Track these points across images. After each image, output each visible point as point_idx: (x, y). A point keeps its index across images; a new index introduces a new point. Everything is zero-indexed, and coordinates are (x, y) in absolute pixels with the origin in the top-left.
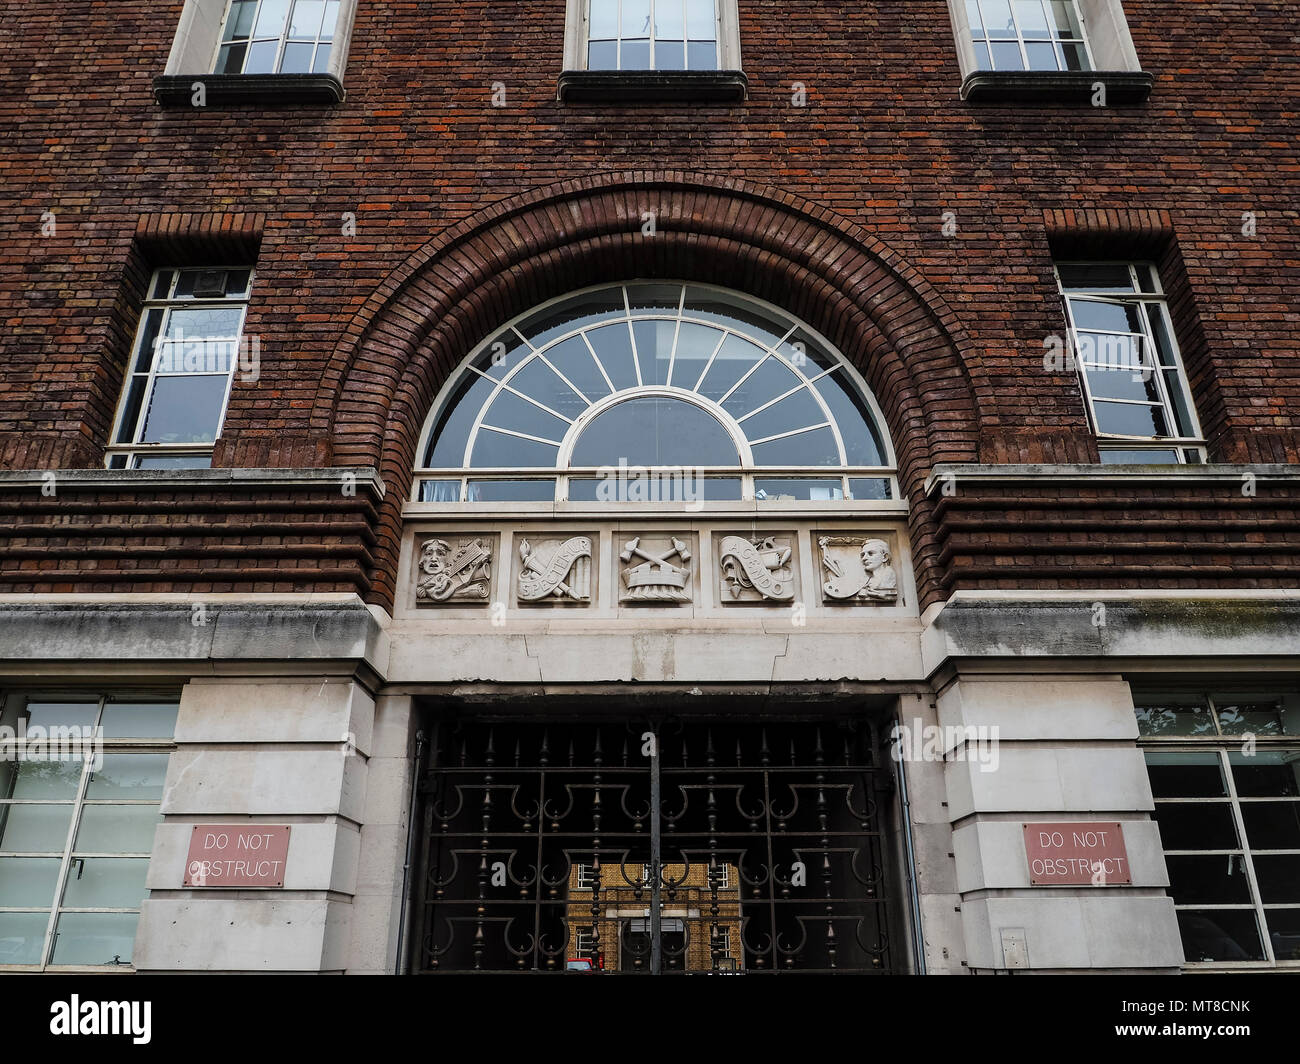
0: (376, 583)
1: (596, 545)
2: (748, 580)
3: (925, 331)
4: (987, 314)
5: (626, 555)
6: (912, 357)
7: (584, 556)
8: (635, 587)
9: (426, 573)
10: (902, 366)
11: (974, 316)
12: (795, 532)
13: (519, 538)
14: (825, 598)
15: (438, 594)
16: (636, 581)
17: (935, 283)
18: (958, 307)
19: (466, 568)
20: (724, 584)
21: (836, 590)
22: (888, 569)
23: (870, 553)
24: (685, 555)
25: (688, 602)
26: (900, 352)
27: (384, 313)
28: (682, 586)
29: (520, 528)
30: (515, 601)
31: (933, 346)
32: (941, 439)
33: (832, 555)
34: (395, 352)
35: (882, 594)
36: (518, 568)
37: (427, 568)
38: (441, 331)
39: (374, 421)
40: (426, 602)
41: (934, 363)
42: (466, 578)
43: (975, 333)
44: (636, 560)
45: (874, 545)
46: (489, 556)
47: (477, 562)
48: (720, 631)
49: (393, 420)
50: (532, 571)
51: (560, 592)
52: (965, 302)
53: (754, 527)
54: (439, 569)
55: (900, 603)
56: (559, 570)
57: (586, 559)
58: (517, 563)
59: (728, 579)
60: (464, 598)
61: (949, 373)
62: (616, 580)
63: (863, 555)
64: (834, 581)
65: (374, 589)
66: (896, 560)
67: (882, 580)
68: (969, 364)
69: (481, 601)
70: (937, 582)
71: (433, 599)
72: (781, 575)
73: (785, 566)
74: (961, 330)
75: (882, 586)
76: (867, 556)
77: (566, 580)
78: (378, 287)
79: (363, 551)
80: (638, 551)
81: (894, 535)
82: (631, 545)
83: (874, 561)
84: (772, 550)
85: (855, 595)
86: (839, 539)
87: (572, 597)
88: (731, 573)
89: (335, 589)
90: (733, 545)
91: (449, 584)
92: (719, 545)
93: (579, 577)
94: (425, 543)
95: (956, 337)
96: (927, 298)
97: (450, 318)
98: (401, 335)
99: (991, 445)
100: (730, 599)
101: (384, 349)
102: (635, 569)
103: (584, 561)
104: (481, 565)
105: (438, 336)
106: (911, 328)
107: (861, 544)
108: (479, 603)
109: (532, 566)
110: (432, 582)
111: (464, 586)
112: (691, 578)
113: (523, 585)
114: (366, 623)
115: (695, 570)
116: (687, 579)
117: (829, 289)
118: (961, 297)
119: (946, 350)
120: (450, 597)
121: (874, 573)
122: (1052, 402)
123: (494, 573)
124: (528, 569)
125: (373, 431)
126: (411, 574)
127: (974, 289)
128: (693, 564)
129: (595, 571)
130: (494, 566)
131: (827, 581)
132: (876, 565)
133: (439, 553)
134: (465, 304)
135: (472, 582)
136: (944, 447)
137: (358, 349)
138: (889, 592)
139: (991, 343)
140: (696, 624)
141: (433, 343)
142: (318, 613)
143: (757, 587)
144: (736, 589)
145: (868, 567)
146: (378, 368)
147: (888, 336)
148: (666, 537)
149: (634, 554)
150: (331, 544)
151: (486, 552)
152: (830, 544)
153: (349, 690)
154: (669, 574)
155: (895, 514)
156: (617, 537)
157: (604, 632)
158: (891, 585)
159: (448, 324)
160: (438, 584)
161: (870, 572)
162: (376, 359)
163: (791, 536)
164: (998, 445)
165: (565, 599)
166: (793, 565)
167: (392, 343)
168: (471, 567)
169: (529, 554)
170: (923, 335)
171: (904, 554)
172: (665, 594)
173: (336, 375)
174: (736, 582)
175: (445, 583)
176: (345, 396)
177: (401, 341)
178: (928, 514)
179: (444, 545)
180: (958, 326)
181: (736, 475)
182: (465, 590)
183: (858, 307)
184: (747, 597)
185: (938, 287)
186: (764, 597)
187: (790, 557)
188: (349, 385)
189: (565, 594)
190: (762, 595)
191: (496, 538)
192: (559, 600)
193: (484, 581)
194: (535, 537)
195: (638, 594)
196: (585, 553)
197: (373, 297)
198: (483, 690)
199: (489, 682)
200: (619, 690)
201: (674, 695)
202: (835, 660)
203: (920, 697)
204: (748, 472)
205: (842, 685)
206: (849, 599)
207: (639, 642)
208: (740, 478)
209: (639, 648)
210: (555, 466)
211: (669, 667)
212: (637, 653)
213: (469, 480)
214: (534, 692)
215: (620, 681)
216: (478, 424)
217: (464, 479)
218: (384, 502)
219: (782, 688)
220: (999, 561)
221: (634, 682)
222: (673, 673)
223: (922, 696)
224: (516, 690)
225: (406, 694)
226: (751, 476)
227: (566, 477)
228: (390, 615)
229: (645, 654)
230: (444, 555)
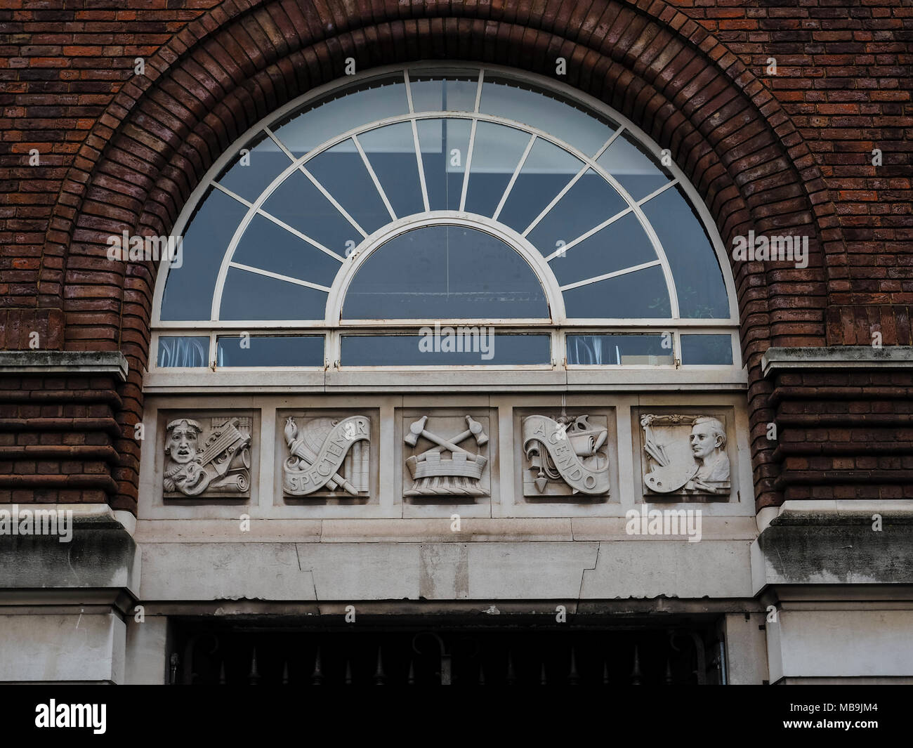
0: (123, 485)
1: (375, 425)
2: (554, 470)
3: (772, 164)
4: (846, 143)
5: (411, 439)
6: (754, 198)
7: (361, 441)
8: (422, 479)
9: (174, 461)
10: (742, 205)
11: (828, 146)
12: (613, 408)
13: (284, 415)
14: (646, 492)
15: (190, 488)
16: (423, 471)
17: (784, 102)
18: (812, 134)
19: (222, 455)
20: (527, 473)
21: (659, 484)
22: (722, 456)
23: (701, 437)
24: (482, 438)
25: (485, 496)
26: (742, 187)
27: (118, 139)
28: (476, 476)
29: (283, 404)
30: (280, 496)
31: (779, 184)
33: (656, 438)
34: (132, 191)
35: (712, 488)
36: (283, 455)
37: (175, 455)
38: (185, 156)
39: (112, 281)
40: (174, 497)
41: (779, 206)
42: (222, 468)
43: (828, 170)
44: (424, 444)
45: (707, 425)
46: (249, 441)
47: (234, 448)
48: (523, 537)
49: (132, 276)
50: (301, 459)
51: (334, 486)
52: (819, 128)
53: (563, 402)
54: (190, 457)
55: (734, 497)
56: (331, 458)
57: (364, 443)
58: (281, 445)
59: (534, 470)
60: (220, 492)
61: (796, 220)
62: (399, 469)
63: (692, 437)
64: (657, 472)
65: (122, 491)
66: (731, 445)
67: (713, 472)
68: (819, 211)
69: (240, 496)
70: (770, 482)
71: (184, 494)
72: (594, 463)
73: (600, 452)
74: (813, 166)
75: (713, 478)
76: (696, 439)
77: (341, 471)
78: (107, 106)
79: (111, 451)
80: (426, 433)
81: (732, 410)
82: (417, 426)
83: (705, 446)
84: (585, 432)
85: (681, 489)
86: (665, 418)
87: (348, 492)
88: (536, 462)
89: (82, 499)
90: (541, 428)
91: (202, 476)
92: (522, 424)
93: (356, 468)
94: (172, 424)
95: (806, 175)
96: (773, 121)
97: (194, 139)
98: (139, 167)
99: (837, 320)
100: (534, 493)
101: (119, 187)
102: (421, 456)
103: (361, 446)
104: (239, 451)
105: (181, 164)
106: (755, 159)
107: (691, 424)
108: (236, 499)
109: (300, 453)
110: (182, 473)
111: (220, 478)
112: (488, 467)
113: (290, 477)
115: (493, 455)
116: (483, 468)
117: (658, 100)
118: (816, 121)
120: (205, 491)
121: (706, 461)
123: (255, 460)
124: (295, 456)
125: (112, 294)
126: (155, 462)
127: (831, 109)
128: (492, 448)
129: (376, 457)
130: (254, 451)
131: (649, 471)
132: (707, 451)
133: (189, 436)
134: (212, 120)
135: (229, 473)
136: (786, 316)
137: (89, 187)
138: (721, 486)
139: (847, 184)
140: (493, 526)
141: (175, 173)
143: (567, 479)
144: (542, 481)
145: (698, 454)
146: (112, 212)
147: (728, 166)
148: (460, 413)
149: (421, 437)
150: (73, 445)
151: (243, 435)
152: (654, 424)
153: (108, 622)
154: (462, 463)
155: (731, 387)
156: (400, 413)
157: (387, 539)
158: (723, 477)
159: (192, 147)
160: (190, 476)
161: (699, 460)
162: (109, 200)
163: (607, 413)
164: (845, 319)
165: (340, 494)
166: (610, 450)
167: (128, 178)
168: (227, 454)
169: (296, 436)
170: (768, 168)
171: (741, 437)
172: (457, 488)
173: (63, 225)
174: (541, 473)
175: (198, 475)
176: (75, 249)
177: (138, 176)
178: (765, 398)
179: (194, 427)
180: (808, 160)
181: (545, 332)
182: (222, 483)
183: (693, 125)
184: (553, 491)
185: (788, 107)
186: (575, 492)
187: (606, 439)
188: (79, 235)
189: (340, 488)
190: (571, 488)
191: (256, 415)
192: (333, 495)
193: (244, 472)
194: (302, 414)
195: (425, 488)
196: (362, 437)
197: (104, 120)
198: (249, 609)
199: (256, 601)
200: (405, 610)
201: (468, 614)
202: (652, 574)
203: (748, 617)
204: (559, 328)
205: (660, 602)
206: (674, 493)
207: (427, 552)
208: (549, 335)
209: (428, 560)
210: (323, 318)
211: (461, 583)
212: (425, 566)
213: (218, 337)
214: (308, 612)
215: (406, 600)
216: (227, 262)
217: (214, 336)
218: (127, 383)
219: (590, 606)
220: (837, 464)
221: (422, 600)
222: (467, 590)
223: (751, 616)
224: (287, 610)
225: (160, 615)
226: (562, 332)
227: (337, 334)
228: (136, 517)
229: (435, 567)
230: (194, 438)
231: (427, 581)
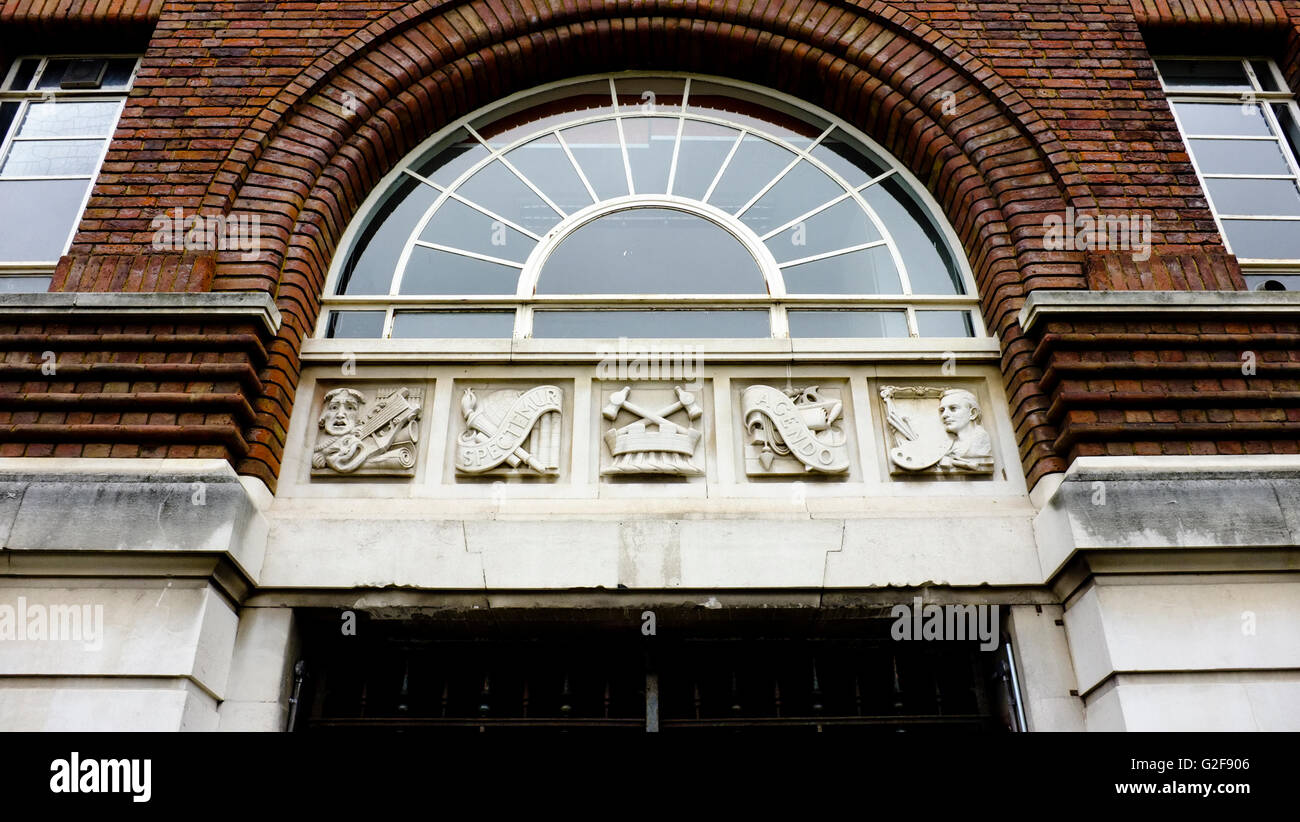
0: (256, 446)
1: (569, 398)
2: (784, 445)
3: (1001, 132)
4: (1077, 112)
5: (612, 411)
6: (987, 162)
7: (551, 412)
8: (623, 455)
9: (327, 433)
10: (974, 171)
11: (1061, 114)
12: (847, 380)
13: (462, 387)
14: (893, 469)
15: (343, 462)
16: (624, 446)
17: (1007, 77)
18: (1039, 103)
19: (385, 427)
20: (750, 450)
21: (909, 459)
22: (979, 430)
23: (952, 408)
24: (694, 410)
25: (699, 475)
26: (971, 155)
27: (302, 105)
28: (691, 453)
29: (462, 373)
30: (452, 473)
31: (1012, 149)
32: (1037, 260)
33: (899, 410)
34: (311, 152)
35: (973, 463)
36: (458, 428)
37: (329, 427)
38: (374, 127)
39: (274, 234)
40: (325, 474)
41: (1015, 169)
42: (384, 441)
43: (1065, 134)
44: (625, 418)
45: (955, 396)
46: (418, 412)
47: (400, 419)
48: (748, 516)
49: (300, 233)
50: (478, 432)
51: (515, 461)
52: (1047, 99)
53: (789, 373)
54: (346, 429)
55: (998, 475)
56: (515, 430)
57: (554, 414)
58: (457, 418)
59: (758, 444)
60: (379, 468)
61: (1036, 180)
62: (597, 445)
63: (942, 410)
64: (904, 446)
65: (252, 454)
67: (971, 446)
68: (1061, 169)
69: (403, 473)
70: (1049, 446)
71: (334, 469)
72: (829, 437)
73: (835, 424)
74: (1046, 130)
75: (973, 452)
76: (947, 412)
77: (526, 444)
78: (295, 77)
79: (242, 401)
80: (629, 405)
81: (983, 385)
82: (618, 397)
83: (959, 418)
84: (814, 404)
85: (935, 465)
86: (908, 389)
87: (534, 469)
88: (759, 435)
89: (196, 452)
90: (762, 398)
91: (358, 449)
92: (742, 396)
93: (544, 441)
94: (330, 393)
95: (1042, 138)
96: (999, 92)
97: (385, 113)
98: (320, 131)
99: (1102, 269)
100: (759, 471)
101: (297, 148)
102: (624, 429)
103: (551, 418)
104: (406, 423)
105: (368, 133)
106: (983, 127)
107: (939, 396)
108: (398, 476)
109: (478, 425)
110: (335, 446)
111: (380, 452)
112: (702, 443)
113: (463, 451)
114: (237, 502)
115: (708, 431)
116: (697, 442)
117: (874, 83)
118: (1041, 93)
119: (1030, 154)
120: (359, 467)
121: (960, 435)
122: (1174, 215)
123: (424, 435)
124: (472, 429)
125: (272, 246)
126: (306, 435)
127: (1058, 83)
128: (706, 420)
129: (567, 432)
130: (424, 423)
131: (895, 445)
132: (962, 424)
133: (349, 406)
134: (405, 97)
135: (391, 447)
136: (1040, 269)
137: (263, 148)
138: (983, 461)
139: (1085, 146)
140: (711, 506)
141: (361, 142)
142: (169, 486)
143: (797, 454)
144: (768, 456)
145: (950, 427)
146: (286, 170)
147: (954, 137)
148: (669, 386)
149: (622, 409)
150: (198, 393)
151: (413, 406)
152: (895, 397)
153: (201, 598)
154: (673, 435)
155: (981, 356)
156: (598, 388)
157: (578, 517)
158: (983, 452)
159: (382, 119)
160: (344, 449)
161: (953, 434)
162: (286, 160)
163: (841, 386)
164: (1111, 268)
165: (524, 471)
166: (845, 424)
167: (307, 141)
168: (391, 425)
169: (474, 408)
170: (998, 135)
171: (999, 409)
172: (666, 464)
173: (230, 178)
174: (766, 447)
175: (354, 447)
176: (239, 204)
177: (319, 139)
178: (1026, 355)
179: (356, 397)
180: (1041, 125)
181: (764, 307)
182: (382, 458)
183: (912, 102)
184: (783, 468)
185: (1012, 81)
186: (808, 468)
187: (841, 412)
188: (246, 191)
189: (523, 464)
190: (803, 465)
191: (430, 387)
192: (515, 472)
193: (409, 446)
194: (485, 386)
195: (628, 465)
196: (553, 407)
197: (289, 88)
198: (399, 601)
199: (407, 590)
200: (600, 603)
201: (681, 608)
202: (913, 556)
203: (1039, 610)
204: (778, 302)
205: (926, 592)
206: (928, 471)
207: (629, 531)
208: (768, 310)
209: (629, 540)
210: (515, 293)
211: (673, 567)
212: (625, 547)
213: (396, 312)
214: (475, 604)
215: (600, 590)
216: (413, 239)
217: (390, 311)
218: (278, 338)
219: (837, 599)
220: (1131, 417)
221: (622, 590)
222: (679, 577)
223: (1043, 608)
224: (447, 602)
225: (285, 606)
226: (783, 307)
227: (530, 308)
228: (273, 494)
229: (638, 548)
230: (355, 409)
231: (627, 565)
